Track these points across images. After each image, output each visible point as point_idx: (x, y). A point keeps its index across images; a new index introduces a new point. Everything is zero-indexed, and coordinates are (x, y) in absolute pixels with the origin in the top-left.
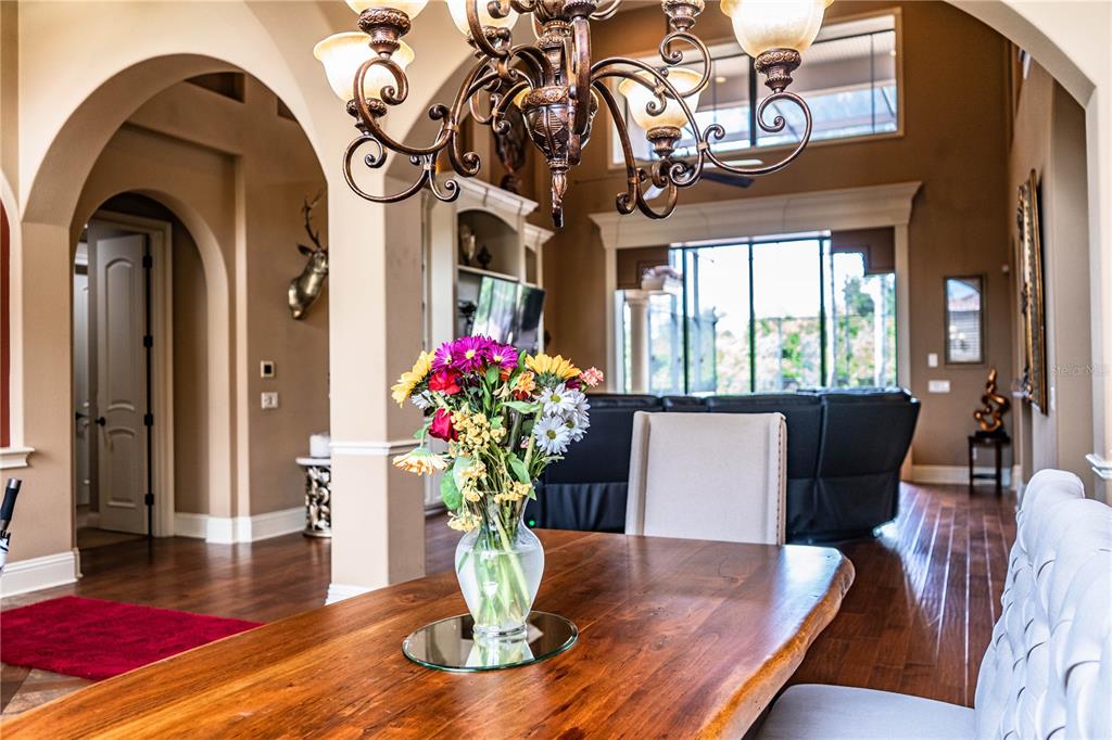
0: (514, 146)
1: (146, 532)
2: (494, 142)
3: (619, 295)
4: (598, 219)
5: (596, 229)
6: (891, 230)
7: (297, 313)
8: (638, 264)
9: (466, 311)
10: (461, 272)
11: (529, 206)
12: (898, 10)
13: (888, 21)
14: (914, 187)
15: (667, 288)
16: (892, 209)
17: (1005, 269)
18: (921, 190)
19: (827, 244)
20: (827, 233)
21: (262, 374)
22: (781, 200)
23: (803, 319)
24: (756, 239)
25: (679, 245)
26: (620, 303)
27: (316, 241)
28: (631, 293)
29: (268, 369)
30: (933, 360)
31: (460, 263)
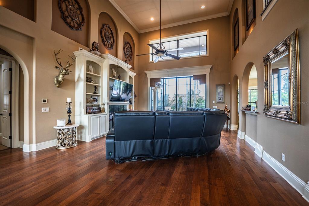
0: (129, 56)
1: (9, 146)
2: (124, 54)
3: (150, 88)
4: (146, 72)
5: (146, 74)
6: (205, 75)
7: (57, 86)
8: (154, 81)
9: (111, 88)
10: (110, 78)
11: (130, 66)
12: (208, 30)
13: (205, 33)
14: (211, 66)
15: (160, 88)
16: (206, 70)
17: (229, 83)
18: (212, 67)
19: (192, 78)
20: (192, 76)
21: (42, 102)
22: (183, 69)
23: (182, 95)
24: (178, 77)
25: (162, 78)
26: (150, 89)
27: (61, 65)
28: (153, 88)
29: (44, 101)
30: (214, 102)
31: (110, 76)
